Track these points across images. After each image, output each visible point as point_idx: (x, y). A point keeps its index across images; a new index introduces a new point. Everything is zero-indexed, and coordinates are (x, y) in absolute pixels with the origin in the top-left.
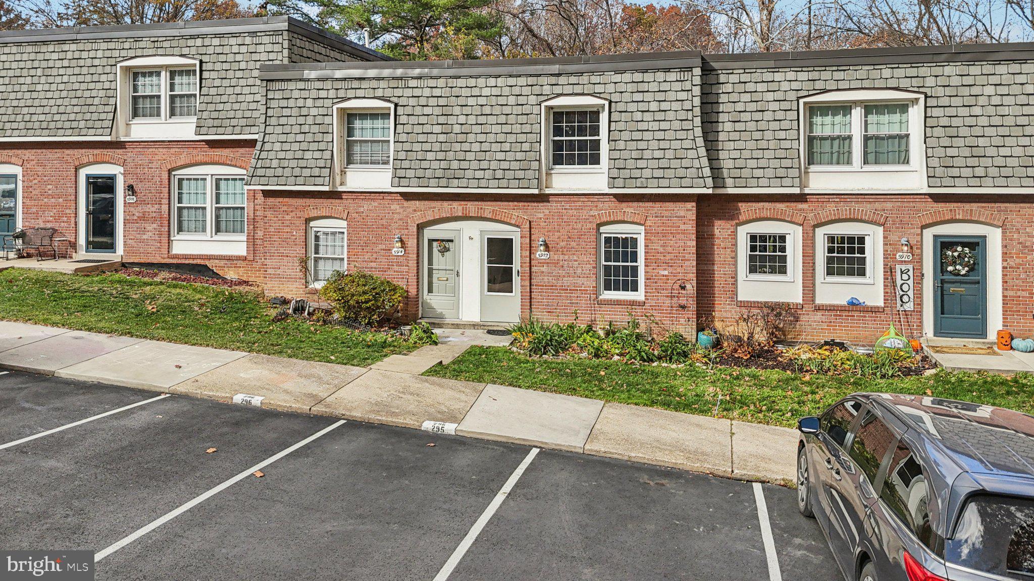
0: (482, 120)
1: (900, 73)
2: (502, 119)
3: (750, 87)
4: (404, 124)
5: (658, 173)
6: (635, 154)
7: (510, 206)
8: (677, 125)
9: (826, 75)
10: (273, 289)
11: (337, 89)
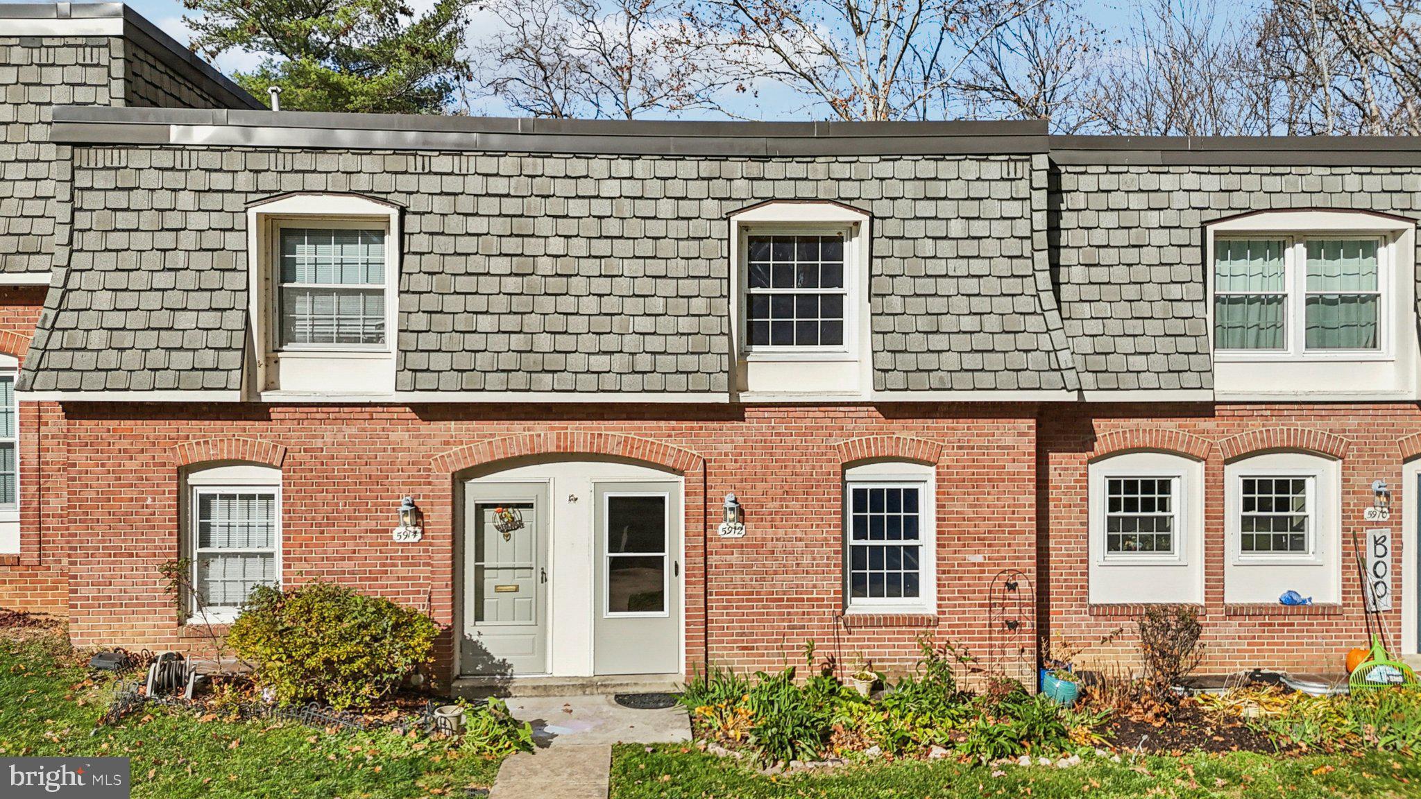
0: (601, 247)
1: (1371, 183)
2: (646, 247)
3: (1118, 200)
4: (422, 254)
5: (971, 361)
6: (924, 323)
7: (660, 428)
8: (1002, 266)
9: (1251, 182)
10: (93, 634)
11: (257, 172)
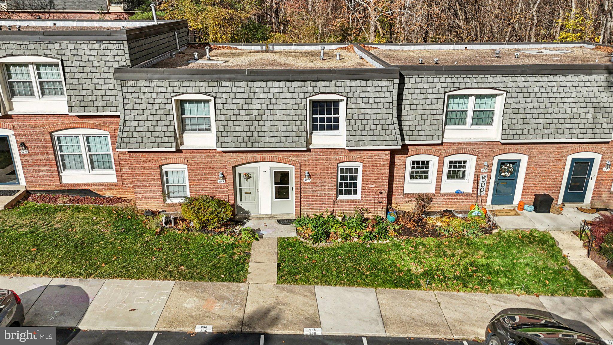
0: (271, 107)
1: (496, 80)
2: (283, 107)
3: (421, 86)
4: (221, 109)
5: (373, 138)
6: (361, 128)
7: (288, 154)
8: (384, 111)
9: (460, 80)
10: (142, 205)
11: (173, 87)
